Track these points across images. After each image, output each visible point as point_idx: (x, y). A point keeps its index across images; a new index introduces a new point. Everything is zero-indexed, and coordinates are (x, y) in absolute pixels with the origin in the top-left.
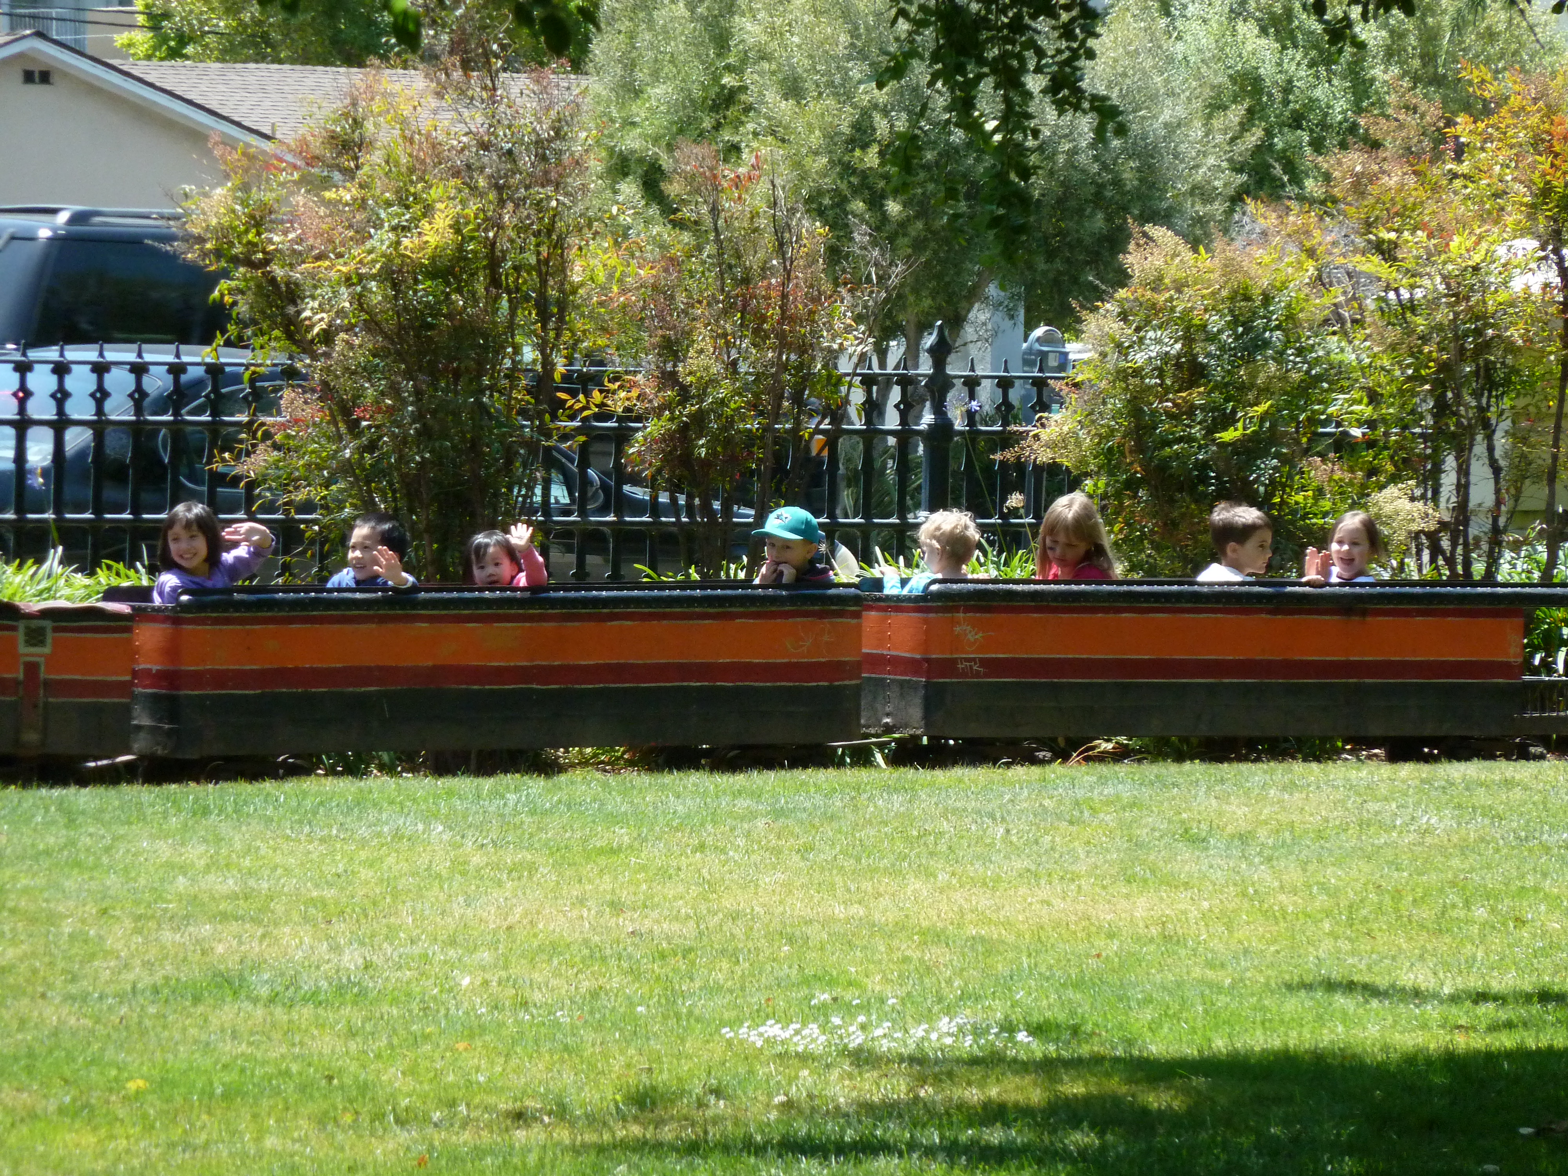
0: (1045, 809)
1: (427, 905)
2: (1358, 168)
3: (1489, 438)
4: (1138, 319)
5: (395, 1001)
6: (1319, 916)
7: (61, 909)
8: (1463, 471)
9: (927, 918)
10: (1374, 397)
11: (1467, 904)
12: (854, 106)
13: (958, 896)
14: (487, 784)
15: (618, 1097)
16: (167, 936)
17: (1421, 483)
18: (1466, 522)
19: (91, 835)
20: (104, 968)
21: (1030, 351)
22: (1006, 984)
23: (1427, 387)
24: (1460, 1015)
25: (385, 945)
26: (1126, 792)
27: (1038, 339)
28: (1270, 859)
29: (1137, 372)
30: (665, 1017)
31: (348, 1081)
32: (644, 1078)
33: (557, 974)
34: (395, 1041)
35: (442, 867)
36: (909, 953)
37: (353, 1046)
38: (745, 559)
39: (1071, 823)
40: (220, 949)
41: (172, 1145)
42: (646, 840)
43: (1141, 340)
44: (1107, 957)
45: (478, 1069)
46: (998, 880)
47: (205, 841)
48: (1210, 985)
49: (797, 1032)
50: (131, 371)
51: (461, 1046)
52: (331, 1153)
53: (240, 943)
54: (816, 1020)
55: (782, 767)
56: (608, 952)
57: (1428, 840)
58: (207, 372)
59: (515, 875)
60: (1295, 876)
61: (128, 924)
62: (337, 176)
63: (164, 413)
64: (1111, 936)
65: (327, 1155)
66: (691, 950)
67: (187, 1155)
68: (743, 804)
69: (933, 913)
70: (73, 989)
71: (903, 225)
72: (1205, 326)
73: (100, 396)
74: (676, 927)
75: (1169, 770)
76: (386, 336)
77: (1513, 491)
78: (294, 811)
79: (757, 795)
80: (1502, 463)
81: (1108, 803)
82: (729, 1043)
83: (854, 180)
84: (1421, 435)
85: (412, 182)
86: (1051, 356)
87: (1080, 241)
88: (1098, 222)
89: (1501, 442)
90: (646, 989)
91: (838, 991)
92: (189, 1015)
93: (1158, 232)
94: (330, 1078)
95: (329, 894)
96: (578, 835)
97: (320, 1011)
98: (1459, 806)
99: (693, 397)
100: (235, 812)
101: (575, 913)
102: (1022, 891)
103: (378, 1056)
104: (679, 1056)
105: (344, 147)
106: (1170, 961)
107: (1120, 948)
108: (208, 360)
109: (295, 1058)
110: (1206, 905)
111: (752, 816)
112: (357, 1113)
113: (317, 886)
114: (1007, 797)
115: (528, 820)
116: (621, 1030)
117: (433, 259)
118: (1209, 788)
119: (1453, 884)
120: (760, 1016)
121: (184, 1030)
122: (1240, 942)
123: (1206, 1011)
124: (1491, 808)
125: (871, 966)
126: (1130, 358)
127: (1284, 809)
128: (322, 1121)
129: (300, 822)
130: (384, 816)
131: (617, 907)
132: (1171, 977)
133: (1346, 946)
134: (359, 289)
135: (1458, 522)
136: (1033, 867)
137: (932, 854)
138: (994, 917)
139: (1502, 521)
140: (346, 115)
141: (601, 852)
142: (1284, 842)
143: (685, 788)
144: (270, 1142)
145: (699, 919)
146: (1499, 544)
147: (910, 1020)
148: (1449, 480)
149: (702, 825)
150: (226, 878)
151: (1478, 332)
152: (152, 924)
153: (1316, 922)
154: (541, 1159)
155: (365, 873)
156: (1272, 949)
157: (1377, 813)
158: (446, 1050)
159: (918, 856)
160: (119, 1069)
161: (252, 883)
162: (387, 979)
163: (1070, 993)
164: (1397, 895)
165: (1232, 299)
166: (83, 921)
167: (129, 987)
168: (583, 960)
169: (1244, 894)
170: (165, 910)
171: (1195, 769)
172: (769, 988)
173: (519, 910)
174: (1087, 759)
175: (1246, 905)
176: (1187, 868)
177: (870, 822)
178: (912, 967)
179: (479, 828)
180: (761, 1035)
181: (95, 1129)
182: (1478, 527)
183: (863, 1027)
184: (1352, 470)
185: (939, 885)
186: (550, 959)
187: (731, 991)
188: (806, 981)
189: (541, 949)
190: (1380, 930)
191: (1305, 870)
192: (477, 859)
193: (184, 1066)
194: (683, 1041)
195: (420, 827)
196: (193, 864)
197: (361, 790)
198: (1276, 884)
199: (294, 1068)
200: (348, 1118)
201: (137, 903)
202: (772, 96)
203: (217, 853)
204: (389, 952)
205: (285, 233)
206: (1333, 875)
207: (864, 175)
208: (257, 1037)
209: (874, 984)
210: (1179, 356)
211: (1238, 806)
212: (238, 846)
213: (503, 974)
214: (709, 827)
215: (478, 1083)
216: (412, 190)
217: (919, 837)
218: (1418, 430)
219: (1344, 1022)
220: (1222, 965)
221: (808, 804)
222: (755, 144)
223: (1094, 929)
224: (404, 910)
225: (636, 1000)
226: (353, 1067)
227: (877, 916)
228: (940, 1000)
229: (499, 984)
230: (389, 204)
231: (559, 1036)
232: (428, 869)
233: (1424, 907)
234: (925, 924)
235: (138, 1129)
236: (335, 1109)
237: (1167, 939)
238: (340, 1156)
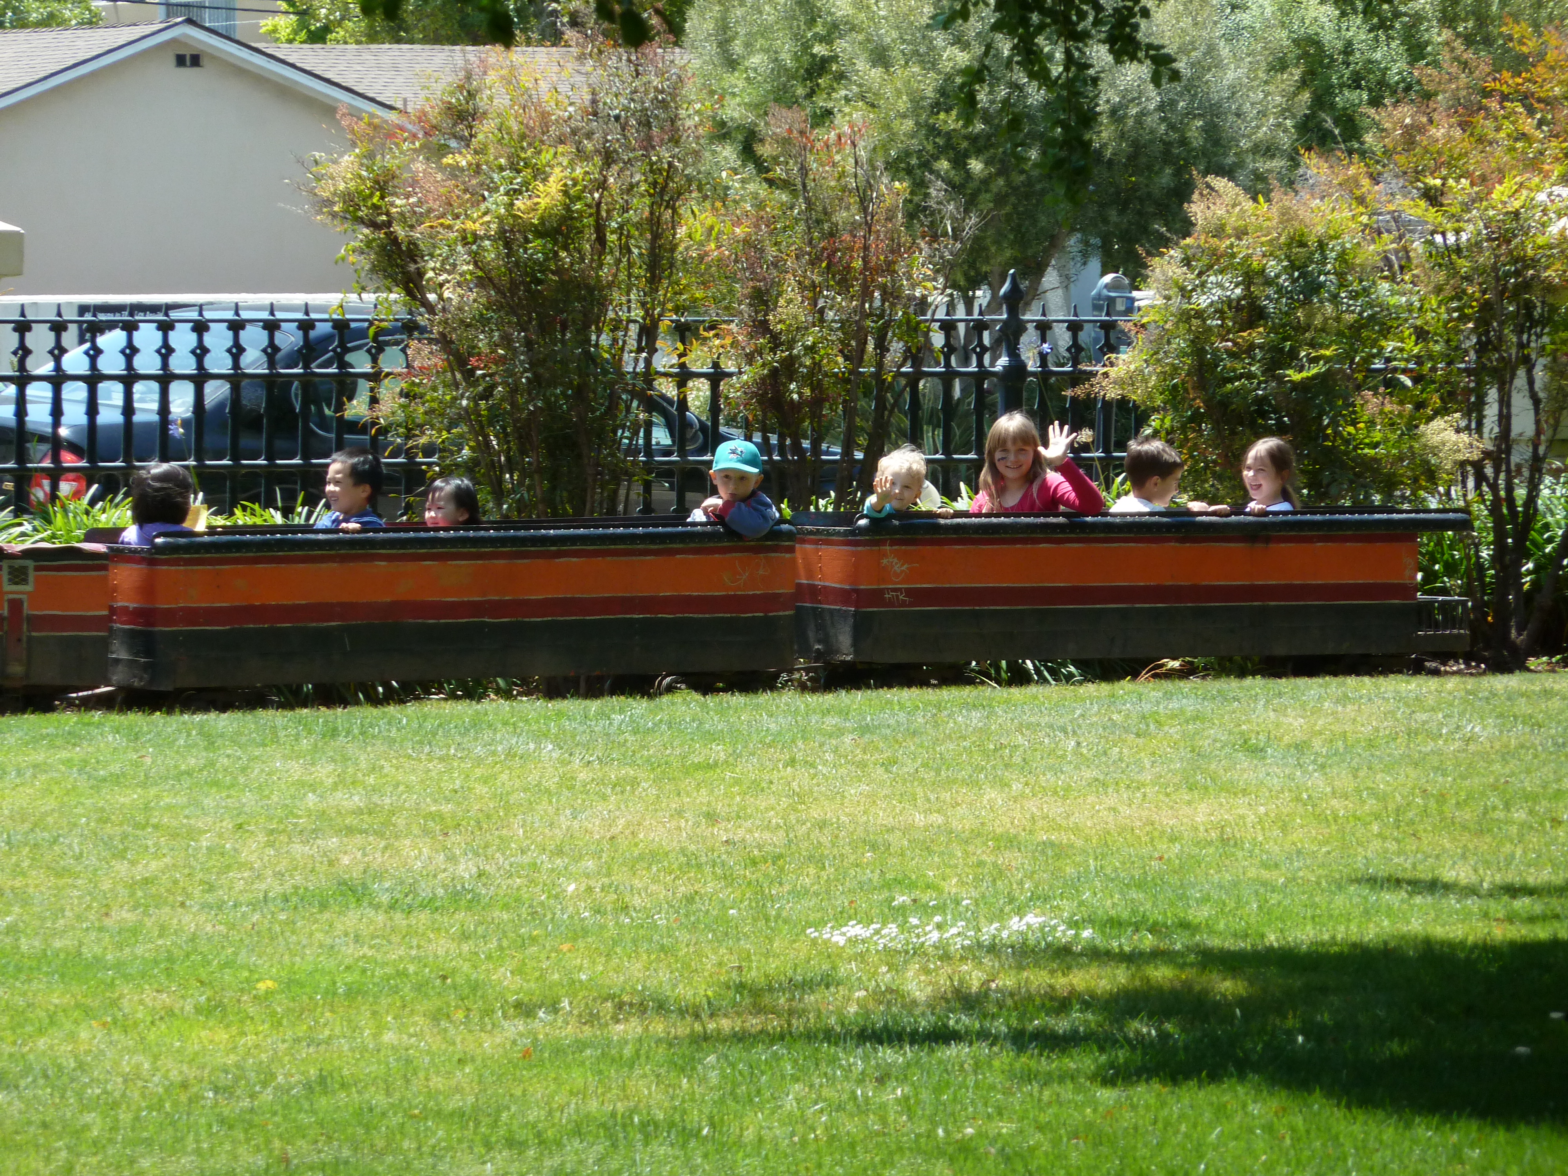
0: (1114, 724)
1: (537, 818)
2: (1408, 121)
3: (1529, 372)
4: (1200, 264)
5: (506, 907)
6: (1368, 819)
7: (200, 824)
8: (1505, 402)
9: (1001, 825)
10: (1421, 334)
11: (1507, 807)
12: (939, 73)
13: (1032, 806)
14: (594, 706)
15: (710, 993)
16: (298, 849)
17: (1467, 414)
18: (1508, 452)
19: (228, 756)
20: (238, 879)
21: (1099, 297)
22: (1073, 886)
23: (1471, 325)
24: (1497, 908)
25: (498, 855)
26: (1190, 705)
27: (1106, 286)
28: (1323, 766)
29: (1199, 314)
30: (755, 920)
31: (460, 980)
32: (734, 975)
33: (655, 880)
34: (505, 943)
35: (551, 783)
36: (984, 857)
37: (465, 948)
38: (833, 494)
39: (1138, 735)
40: (346, 860)
41: (297, 1040)
42: (740, 756)
43: (1203, 285)
44: (1169, 859)
45: (580, 969)
46: (1068, 789)
47: (334, 760)
48: (1264, 884)
49: (877, 932)
50: (264, 328)
51: (565, 947)
52: (444, 1046)
53: (365, 855)
54: (895, 920)
55: (869, 687)
56: (704, 859)
57: (1472, 747)
58: (334, 327)
59: (618, 789)
60: (1345, 782)
61: (262, 838)
62: (453, 144)
63: (296, 366)
64: (1173, 839)
65: (439, 1049)
66: (780, 856)
67: (311, 1050)
68: (832, 721)
69: (1006, 820)
70: (210, 898)
71: (986, 182)
72: (1264, 271)
73: (236, 351)
74: (767, 835)
75: (1231, 685)
76: (498, 291)
77: (1551, 421)
78: (416, 733)
79: (844, 713)
80: (1541, 395)
81: (1173, 716)
82: (814, 942)
83: (940, 141)
84: (1465, 370)
85: (522, 148)
86: (1119, 301)
87: (1149, 195)
88: (1166, 177)
89: (1539, 374)
90: (738, 894)
91: (916, 894)
92: (316, 921)
93: (1220, 183)
94: (444, 978)
95: (447, 808)
96: (678, 752)
97: (437, 916)
98: (1501, 716)
99: (782, 344)
100: (362, 734)
101: (674, 824)
102: (1091, 799)
103: (489, 957)
104: (767, 954)
105: (459, 117)
106: (1227, 862)
107: (1182, 851)
108: (335, 317)
109: (413, 959)
110: (1262, 810)
111: (840, 732)
112: (468, 1010)
113: (435, 801)
114: (1078, 712)
115: (631, 738)
116: (714, 931)
117: (542, 219)
118: (1267, 702)
119: (1494, 787)
120: (842, 918)
121: (311, 934)
122: (1294, 843)
123: (1260, 907)
124: (1531, 717)
125: (948, 870)
126: (1193, 300)
127: (1337, 720)
128: (436, 1017)
129: (421, 742)
130: (498, 736)
131: (712, 817)
132: (1228, 877)
133: (1393, 846)
134: (474, 247)
135: (1500, 451)
136: (1101, 777)
137: (1007, 766)
138: (1064, 823)
139: (1542, 450)
140: (461, 88)
141: (698, 767)
142: (1337, 750)
143: (778, 707)
144: (389, 1037)
145: (789, 828)
146: (1540, 471)
147: (982, 920)
148: (1491, 411)
149: (793, 741)
150: (352, 795)
151: (1517, 273)
152: (284, 838)
153: (1366, 824)
154: (637, 1052)
155: (481, 789)
156: (1324, 850)
157: (1425, 723)
158: (551, 951)
159: (994, 767)
160: (251, 971)
161: (375, 799)
162: (499, 886)
163: (1133, 894)
164: (1441, 799)
165: (1289, 245)
166: (220, 835)
167: (261, 896)
168: (680, 868)
169: (1298, 799)
170: (295, 825)
171: (1256, 684)
172: (851, 891)
173: (621, 822)
174: (1155, 676)
175: (1300, 809)
176: (1245, 776)
177: (949, 737)
178: (986, 871)
179: (587, 746)
180: (844, 934)
181: (228, 1026)
182: (1520, 455)
183: (939, 927)
184: (1401, 403)
185: (1014, 794)
186: (649, 867)
187: (817, 894)
188: (887, 885)
189: (641, 857)
190: (1425, 830)
191: (1355, 777)
192: (584, 775)
193: (310, 968)
194: (771, 941)
195: (532, 746)
196: (322, 783)
197: (477, 713)
198: (1328, 789)
199: (411, 969)
200: (460, 1015)
201: (270, 819)
202: (861, 65)
203: (344, 772)
204: (501, 860)
205: (407, 197)
206: (1382, 781)
207: (949, 135)
208: (378, 941)
209: (951, 886)
210: (1239, 300)
211: (1295, 718)
212: (363, 765)
213: (606, 880)
214: (800, 743)
215: (581, 982)
216: (523, 155)
217: (996, 750)
218: (1463, 366)
219: (1388, 916)
220: (1276, 866)
221: (892, 722)
222: (847, 110)
223: (1156, 834)
224: (516, 822)
225: (728, 904)
226: (466, 967)
227: (955, 824)
228: (1012, 900)
229: (602, 890)
230: (501, 169)
231: (656, 937)
232: (539, 784)
233: (1467, 809)
234: (999, 831)
235: (266, 1026)
236: (448, 1005)
237: (1224, 841)
238: (451, 1049)
